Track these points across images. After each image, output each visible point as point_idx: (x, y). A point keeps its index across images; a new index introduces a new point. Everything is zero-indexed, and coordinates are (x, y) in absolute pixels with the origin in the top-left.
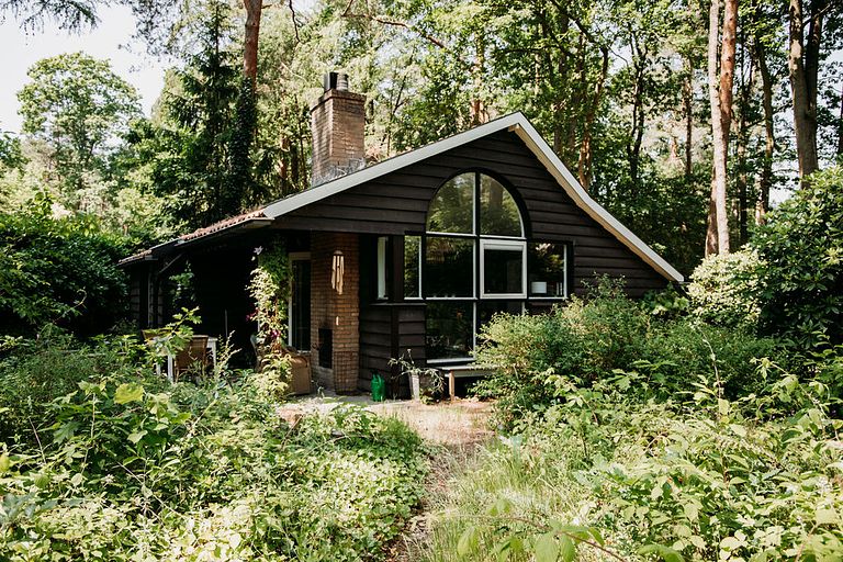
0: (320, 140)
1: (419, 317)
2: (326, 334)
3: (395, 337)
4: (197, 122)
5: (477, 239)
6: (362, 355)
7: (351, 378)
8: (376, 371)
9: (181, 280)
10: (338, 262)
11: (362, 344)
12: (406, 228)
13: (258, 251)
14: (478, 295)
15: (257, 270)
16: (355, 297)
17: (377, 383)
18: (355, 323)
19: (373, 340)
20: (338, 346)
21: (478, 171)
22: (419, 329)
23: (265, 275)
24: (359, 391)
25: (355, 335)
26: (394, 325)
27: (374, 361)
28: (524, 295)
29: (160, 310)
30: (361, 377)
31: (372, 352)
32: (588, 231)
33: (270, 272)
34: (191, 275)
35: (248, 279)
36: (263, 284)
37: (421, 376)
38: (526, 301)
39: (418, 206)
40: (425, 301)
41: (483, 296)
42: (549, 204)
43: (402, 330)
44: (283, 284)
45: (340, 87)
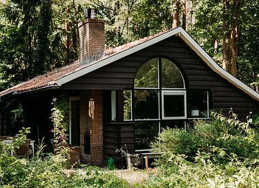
0: (83, 43)
1: (131, 129)
2: (87, 137)
3: (119, 139)
4: (18, 20)
5: (160, 90)
6: (104, 148)
7: (99, 159)
8: (110, 156)
9: (17, 112)
10: (91, 104)
11: (105, 143)
12: (124, 87)
13: (55, 100)
14: (161, 118)
15: (54, 109)
16: (101, 119)
17: (111, 160)
18: (101, 132)
19: (109, 141)
20: (93, 144)
21: (160, 57)
22: (131, 135)
23: (58, 111)
24: (103, 165)
25: (101, 138)
26: (119, 133)
27: (110, 151)
28: (185, 117)
29: (5, 127)
30: (104, 159)
31: (109, 146)
32: (220, 84)
33: (60, 110)
34: (22, 110)
35: (50, 113)
36: (57, 115)
37: (131, 157)
38: (187, 120)
39: (130, 76)
40: (134, 121)
41: (163, 118)
42: (198, 71)
43: (122, 135)
44: (66, 115)
45: (93, 16)
